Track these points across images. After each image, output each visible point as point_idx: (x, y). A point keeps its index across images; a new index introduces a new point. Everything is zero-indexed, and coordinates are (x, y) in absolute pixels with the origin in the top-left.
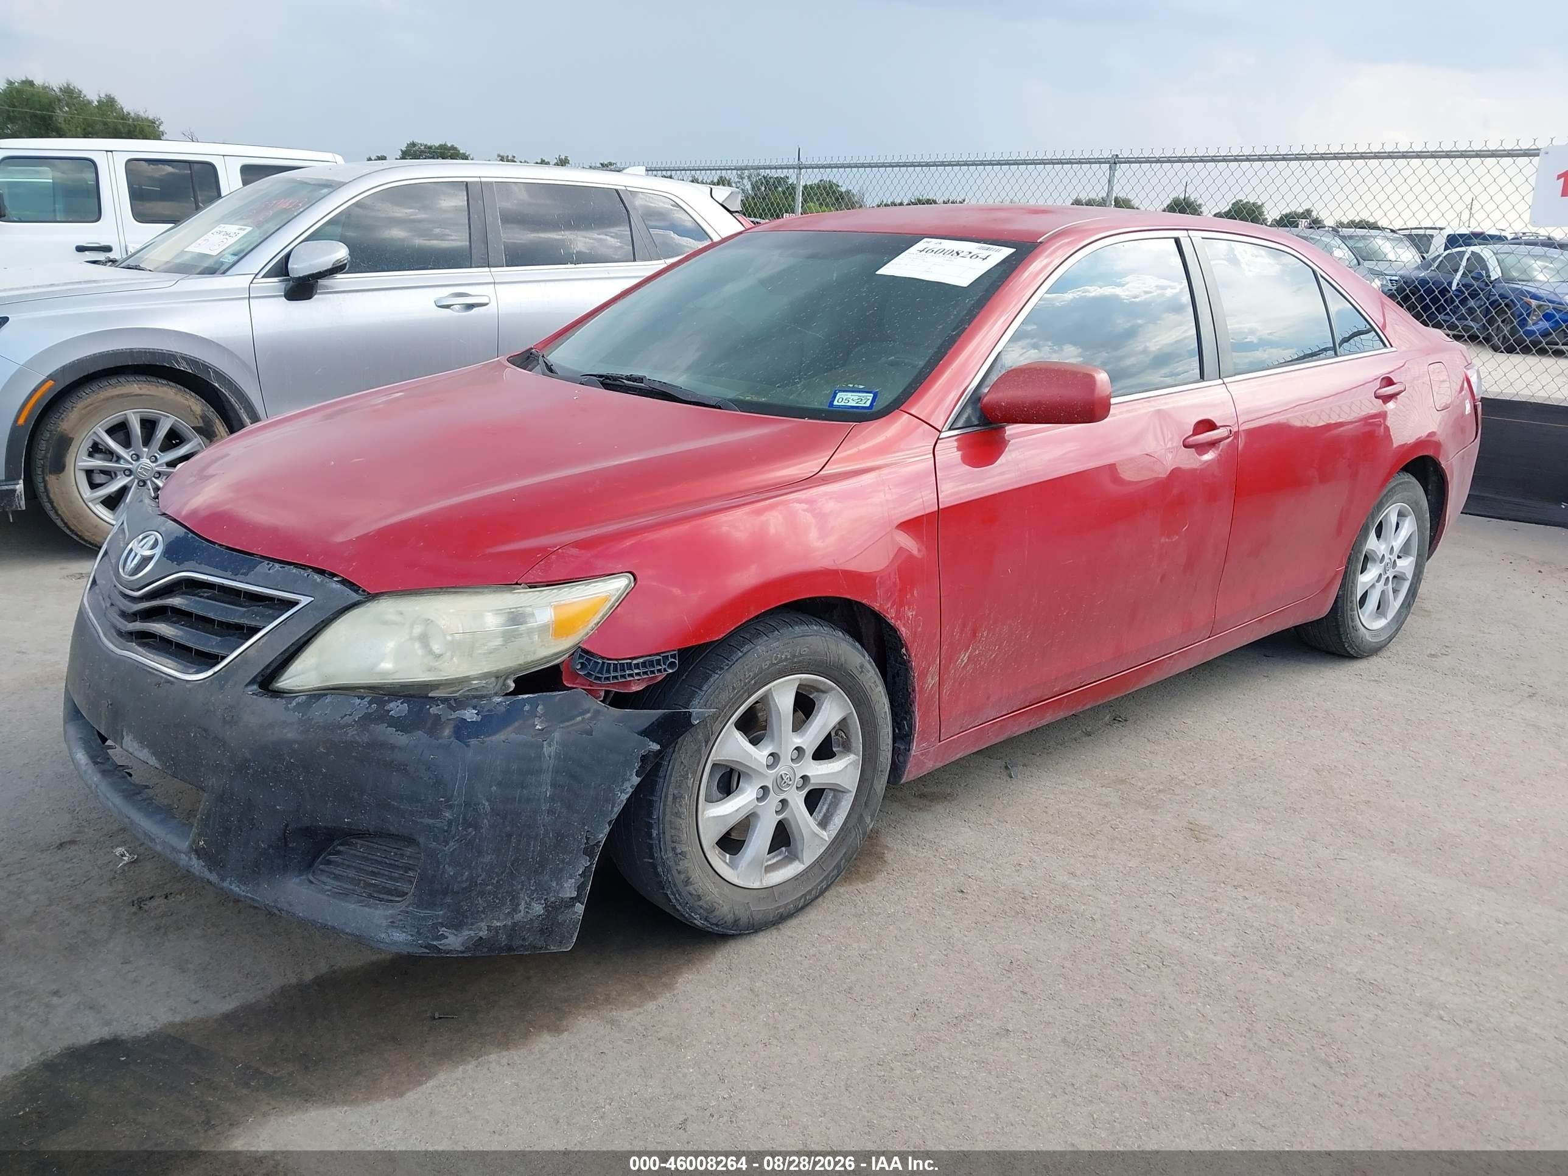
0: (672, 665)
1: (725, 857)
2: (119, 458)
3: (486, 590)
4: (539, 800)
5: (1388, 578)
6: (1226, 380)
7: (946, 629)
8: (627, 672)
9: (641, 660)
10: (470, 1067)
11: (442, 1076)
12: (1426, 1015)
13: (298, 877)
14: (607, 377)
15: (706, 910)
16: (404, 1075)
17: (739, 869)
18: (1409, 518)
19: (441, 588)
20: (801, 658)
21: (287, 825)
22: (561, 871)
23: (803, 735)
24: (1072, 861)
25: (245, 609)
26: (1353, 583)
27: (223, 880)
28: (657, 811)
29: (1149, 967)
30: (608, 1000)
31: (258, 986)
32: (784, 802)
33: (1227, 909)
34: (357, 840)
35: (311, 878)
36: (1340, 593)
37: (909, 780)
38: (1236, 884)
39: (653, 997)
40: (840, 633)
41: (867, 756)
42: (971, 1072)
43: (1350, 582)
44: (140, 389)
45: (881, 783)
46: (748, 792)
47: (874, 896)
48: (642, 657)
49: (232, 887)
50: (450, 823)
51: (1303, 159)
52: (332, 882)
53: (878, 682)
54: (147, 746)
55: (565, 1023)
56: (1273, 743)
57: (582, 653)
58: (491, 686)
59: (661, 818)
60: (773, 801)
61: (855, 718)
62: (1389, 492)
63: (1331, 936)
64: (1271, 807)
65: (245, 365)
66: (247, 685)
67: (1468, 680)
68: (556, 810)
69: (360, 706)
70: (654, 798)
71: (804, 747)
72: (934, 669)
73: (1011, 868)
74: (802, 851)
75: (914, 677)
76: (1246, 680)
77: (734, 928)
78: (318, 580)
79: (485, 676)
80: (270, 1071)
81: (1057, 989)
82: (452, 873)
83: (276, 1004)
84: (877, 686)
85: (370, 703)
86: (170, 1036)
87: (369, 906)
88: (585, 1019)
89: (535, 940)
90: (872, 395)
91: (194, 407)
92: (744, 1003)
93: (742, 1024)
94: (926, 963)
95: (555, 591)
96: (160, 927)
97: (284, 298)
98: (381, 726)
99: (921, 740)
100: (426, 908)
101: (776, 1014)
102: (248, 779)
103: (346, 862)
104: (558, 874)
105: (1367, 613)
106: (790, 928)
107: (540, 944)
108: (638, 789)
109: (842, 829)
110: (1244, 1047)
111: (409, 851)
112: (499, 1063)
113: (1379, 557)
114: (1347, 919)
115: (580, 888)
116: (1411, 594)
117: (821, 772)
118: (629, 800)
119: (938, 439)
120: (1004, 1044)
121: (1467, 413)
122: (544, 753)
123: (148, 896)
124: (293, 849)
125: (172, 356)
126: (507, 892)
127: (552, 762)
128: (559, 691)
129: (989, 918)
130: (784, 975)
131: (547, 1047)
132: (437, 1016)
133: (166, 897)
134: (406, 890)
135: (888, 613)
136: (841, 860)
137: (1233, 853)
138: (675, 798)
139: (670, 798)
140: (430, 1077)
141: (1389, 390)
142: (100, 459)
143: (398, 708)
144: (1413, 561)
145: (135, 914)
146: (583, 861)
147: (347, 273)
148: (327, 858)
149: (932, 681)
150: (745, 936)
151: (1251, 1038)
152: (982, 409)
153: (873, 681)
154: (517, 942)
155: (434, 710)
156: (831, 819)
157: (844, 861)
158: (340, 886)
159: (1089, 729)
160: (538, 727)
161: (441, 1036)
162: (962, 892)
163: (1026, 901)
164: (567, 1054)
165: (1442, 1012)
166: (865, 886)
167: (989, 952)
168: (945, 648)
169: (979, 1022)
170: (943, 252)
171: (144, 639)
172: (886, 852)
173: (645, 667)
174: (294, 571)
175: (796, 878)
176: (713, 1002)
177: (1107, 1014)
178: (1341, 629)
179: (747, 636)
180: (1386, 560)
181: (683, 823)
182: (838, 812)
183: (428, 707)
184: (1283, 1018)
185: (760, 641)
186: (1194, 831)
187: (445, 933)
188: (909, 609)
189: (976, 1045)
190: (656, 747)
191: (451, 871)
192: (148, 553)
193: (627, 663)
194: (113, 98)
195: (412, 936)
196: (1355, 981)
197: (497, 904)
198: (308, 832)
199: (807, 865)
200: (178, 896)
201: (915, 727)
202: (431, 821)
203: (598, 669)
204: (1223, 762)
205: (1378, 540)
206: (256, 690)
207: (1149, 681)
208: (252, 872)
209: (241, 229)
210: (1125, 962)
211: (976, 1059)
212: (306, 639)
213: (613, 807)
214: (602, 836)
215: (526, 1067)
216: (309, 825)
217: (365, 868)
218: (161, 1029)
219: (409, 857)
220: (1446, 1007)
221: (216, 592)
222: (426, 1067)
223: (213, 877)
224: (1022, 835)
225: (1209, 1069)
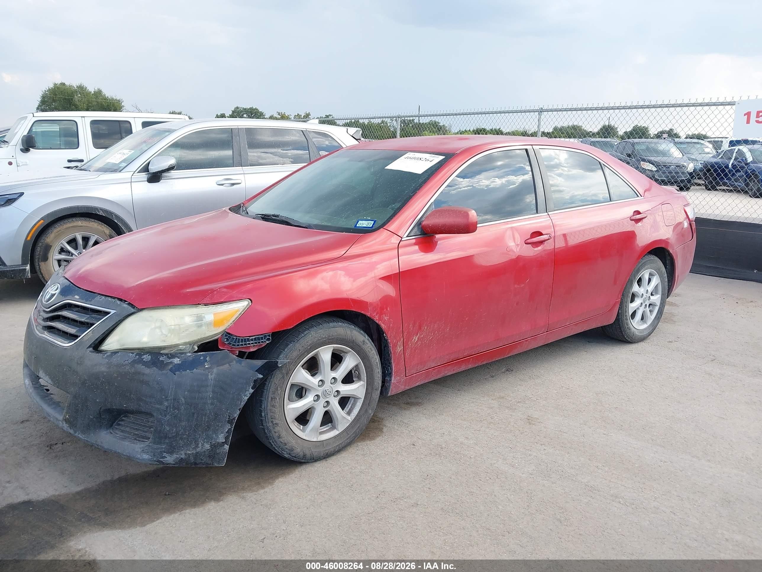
0: (268, 339)
1: (300, 427)
2: (72, 254)
3: (186, 307)
4: (206, 398)
5: (646, 305)
6: (549, 213)
7: (405, 325)
8: (248, 342)
9: (254, 337)
10: (176, 515)
11: (164, 519)
12: (613, 501)
13: (105, 431)
14: (265, 215)
15: (289, 450)
16: (147, 518)
17: (306, 432)
18: (656, 276)
19: (168, 306)
20: (333, 337)
21: (101, 408)
22: (217, 430)
23: (337, 372)
24: (469, 432)
25: (89, 316)
26: (626, 307)
27: (75, 432)
28: (264, 404)
29: (490, 479)
30: (243, 489)
31: (93, 481)
32: (328, 402)
33: (535, 454)
34: (130, 415)
35: (112, 432)
36: (620, 312)
37: (393, 394)
38: (542, 443)
39: (263, 488)
40: (353, 326)
41: (369, 383)
42: (396, 522)
43: (625, 306)
44: (82, 223)
45: (376, 394)
46: (310, 397)
47: (373, 447)
48: (254, 336)
49: (79, 435)
50: (167, 407)
51: (627, 109)
52: (120, 433)
53: (372, 349)
54: (48, 375)
55: (222, 498)
56: (579, 381)
57: (227, 334)
58: (188, 348)
59: (266, 408)
60: (322, 401)
61: (362, 365)
62: (642, 264)
63: (579, 466)
64: (569, 410)
65: (128, 212)
66: (87, 348)
67: (684, 353)
68: (214, 403)
69: (132, 356)
70: (263, 399)
71: (337, 378)
72: (400, 343)
73: (439, 435)
74: (338, 425)
75: (390, 346)
76: (575, 353)
77: (304, 459)
78: (119, 303)
79: (185, 344)
80: (91, 515)
81: (445, 487)
82: (168, 429)
83: (99, 488)
84: (372, 350)
85: (136, 355)
86: (52, 500)
87: (134, 443)
88: (231, 496)
89: (207, 460)
90: (373, 222)
91: (106, 231)
92: (303, 491)
93: (300, 499)
94: (389, 475)
95: (214, 307)
96: (57, 456)
97: (147, 182)
98: (139, 365)
99: (396, 376)
100: (157, 444)
101: (316, 496)
102: (86, 388)
103: (126, 424)
104: (215, 432)
105: (636, 322)
106: (331, 461)
107: (209, 462)
108: (252, 395)
109: (357, 415)
110: (523, 513)
111: (151, 419)
112: (189, 513)
113: (640, 295)
114: (589, 459)
115: (226, 438)
116: (659, 313)
117: (346, 389)
118: (248, 399)
119: (401, 240)
120: (414, 510)
121: (685, 227)
122: (209, 378)
123: (55, 443)
124: (103, 419)
125: (96, 209)
126: (193, 438)
127: (212, 382)
128: (217, 351)
129: (422, 457)
130: (324, 480)
131: (212, 507)
132: (167, 493)
133: (63, 444)
134: (149, 436)
135: (374, 317)
136: (357, 430)
137: (545, 430)
138: (272, 399)
139: (270, 399)
140: (158, 519)
141: (638, 217)
142: (64, 255)
143: (147, 358)
144: (659, 297)
145: (48, 450)
146: (228, 426)
147: (176, 170)
148: (118, 423)
149: (399, 349)
150: (310, 463)
151: (528, 510)
152: (422, 227)
153: (370, 348)
154: (198, 461)
155: (161, 359)
156: (352, 411)
157: (358, 430)
158: (123, 435)
159: (493, 374)
160: (206, 367)
161: (167, 502)
162: (414, 445)
163: (442, 449)
164: (220, 510)
165: (621, 500)
166: (370, 442)
167: (419, 471)
168: (405, 334)
169: (405, 500)
170: (415, 158)
171: (50, 329)
172: (384, 428)
173: (256, 340)
174: (110, 299)
175: (335, 437)
176: (289, 490)
177: (465, 498)
178: (622, 329)
179: (307, 327)
180: (644, 296)
181: (277, 410)
182: (355, 408)
183: (159, 357)
184: (545, 501)
185: (312, 329)
186: (530, 420)
187: (166, 456)
188: (385, 316)
189: (401, 510)
190: (261, 376)
191: (168, 428)
192: (54, 292)
193: (247, 339)
194: (101, 90)
195: (151, 456)
196: (584, 486)
197: (189, 443)
198: (109, 411)
199: (340, 431)
200: (68, 443)
201: (393, 369)
202: (159, 406)
203: (234, 341)
204: (553, 390)
205: (640, 287)
206: (91, 350)
207: (515, 352)
208: (88, 428)
209: (129, 152)
210: (480, 476)
211: (400, 516)
212: (112, 328)
213: (241, 402)
214: (236, 415)
215: (201, 515)
216: (110, 408)
217: (134, 427)
218: (49, 497)
219: (152, 422)
220: (624, 498)
221: (80, 309)
222: (157, 514)
223: (72, 431)
224: (448, 421)
225: (504, 522)
